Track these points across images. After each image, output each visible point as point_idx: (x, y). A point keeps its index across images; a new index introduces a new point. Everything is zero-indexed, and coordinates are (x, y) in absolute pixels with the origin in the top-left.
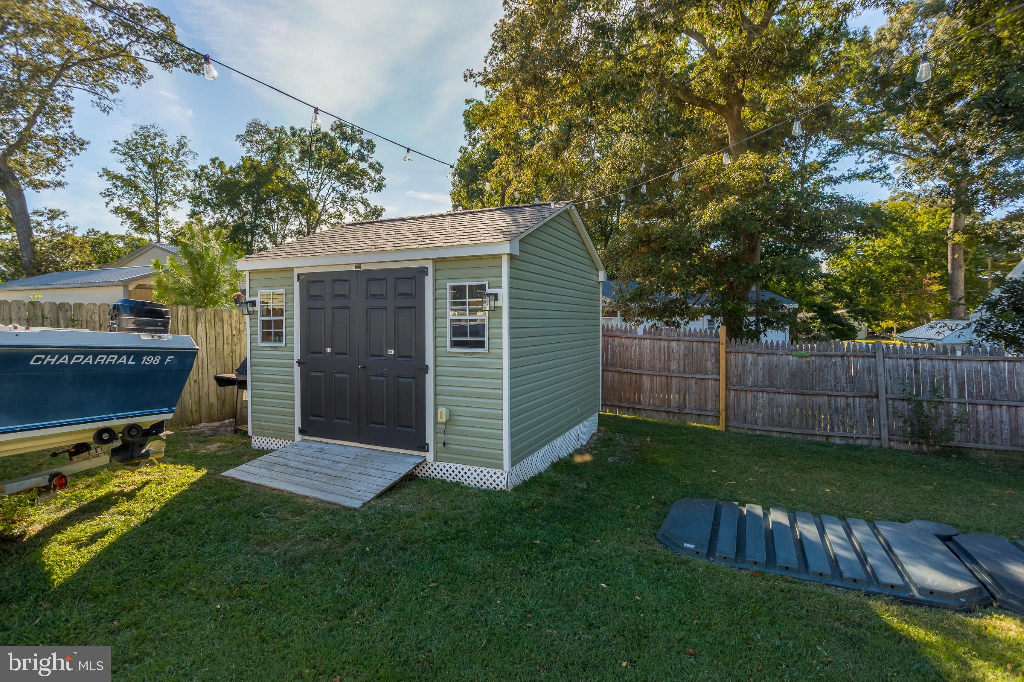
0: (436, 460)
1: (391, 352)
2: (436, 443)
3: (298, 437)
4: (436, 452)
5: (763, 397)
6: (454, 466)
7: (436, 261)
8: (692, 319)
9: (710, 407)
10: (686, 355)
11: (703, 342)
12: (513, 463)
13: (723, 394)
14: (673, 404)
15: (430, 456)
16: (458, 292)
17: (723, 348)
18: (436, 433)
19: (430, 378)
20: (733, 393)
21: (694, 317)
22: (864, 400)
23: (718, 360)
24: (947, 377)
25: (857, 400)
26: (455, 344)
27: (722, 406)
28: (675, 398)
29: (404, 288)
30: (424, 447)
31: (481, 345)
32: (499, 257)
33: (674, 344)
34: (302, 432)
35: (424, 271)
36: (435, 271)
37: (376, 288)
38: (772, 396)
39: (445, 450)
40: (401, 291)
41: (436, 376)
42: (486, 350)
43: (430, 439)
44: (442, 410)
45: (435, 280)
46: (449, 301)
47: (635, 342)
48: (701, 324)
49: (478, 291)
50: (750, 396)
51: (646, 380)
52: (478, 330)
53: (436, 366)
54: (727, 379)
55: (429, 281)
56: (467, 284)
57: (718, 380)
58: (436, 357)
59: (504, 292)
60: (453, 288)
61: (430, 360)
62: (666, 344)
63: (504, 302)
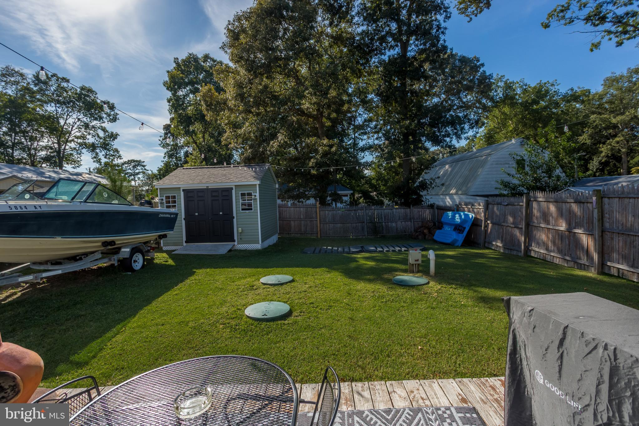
0: (238, 244)
1: (221, 213)
2: (238, 239)
3: (185, 244)
4: (238, 242)
5: (332, 225)
6: (244, 245)
7: (235, 186)
8: (308, 200)
9: (315, 230)
10: (306, 213)
11: (311, 208)
12: (262, 242)
13: (319, 225)
14: (302, 230)
15: (236, 243)
16: (243, 195)
17: (318, 209)
18: (237, 236)
19: (235, 220)
20: (322, 225)
21: (308, 199)
22: (361, 224)
23: (317, 214)
24: (382, 215)
25: (359, 224)
26: (243, 209)
27: (319, 230)
28: (303, 229)
29: (224, 194)
30: (234, 241)
31: (251, 209)
32: (256, 185)
33: (302, 209)
34: (186, 242)
35: (232, 189)
36: (235, 188)
37: (214, 194)
38: (334, 225)
39: (241, 241)
40: (214, 195)
41: (237, 219)
42: (253, 211)
43: (236, 238)
44: (240, 229)
45: (235, 191)
46: (240, 197)
47: (287, 209)
48: (312, 201)
49: (250, 194)
50: (327, 225)
51: (292, 223)
52: (250, 205)
53: (237, 216)
54: (320, 220)
55: (234, 191)
56: (246, 192)
57: (317, 221)
58: (236, 214)
59: (258, 194)
60: (241, 193)
61: (235, 215)
62: (299, 209)
63: (258, 197)
